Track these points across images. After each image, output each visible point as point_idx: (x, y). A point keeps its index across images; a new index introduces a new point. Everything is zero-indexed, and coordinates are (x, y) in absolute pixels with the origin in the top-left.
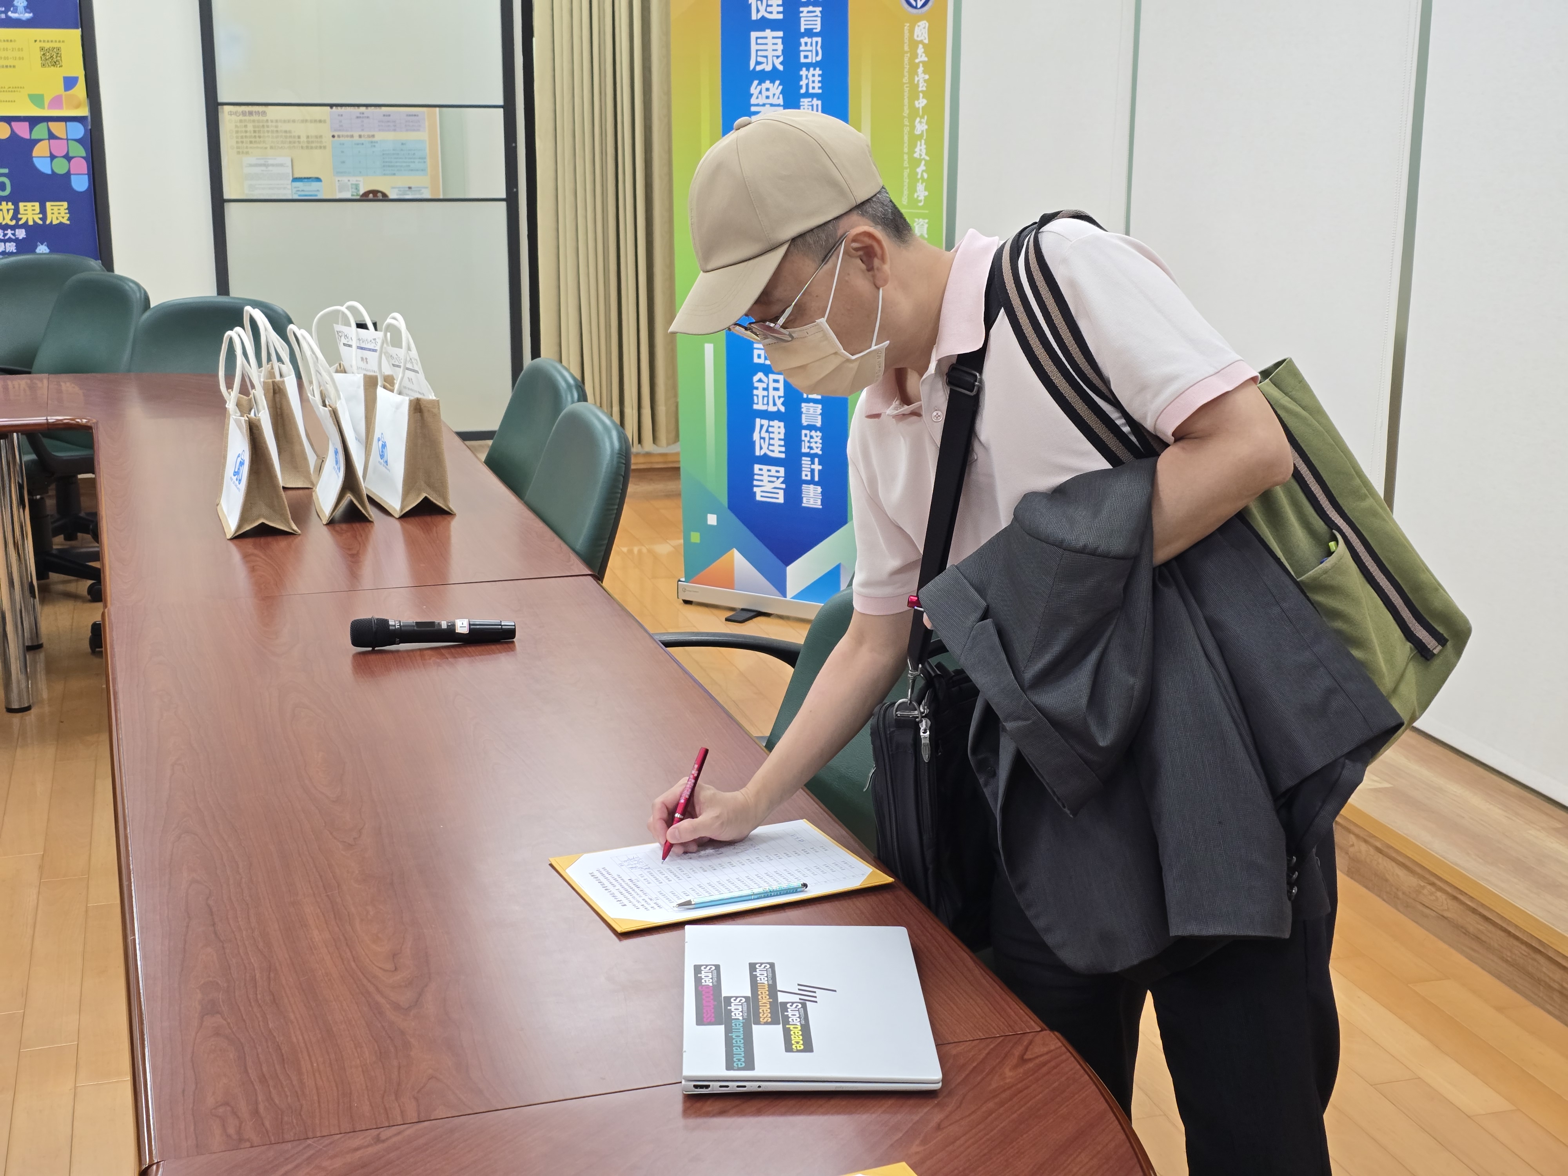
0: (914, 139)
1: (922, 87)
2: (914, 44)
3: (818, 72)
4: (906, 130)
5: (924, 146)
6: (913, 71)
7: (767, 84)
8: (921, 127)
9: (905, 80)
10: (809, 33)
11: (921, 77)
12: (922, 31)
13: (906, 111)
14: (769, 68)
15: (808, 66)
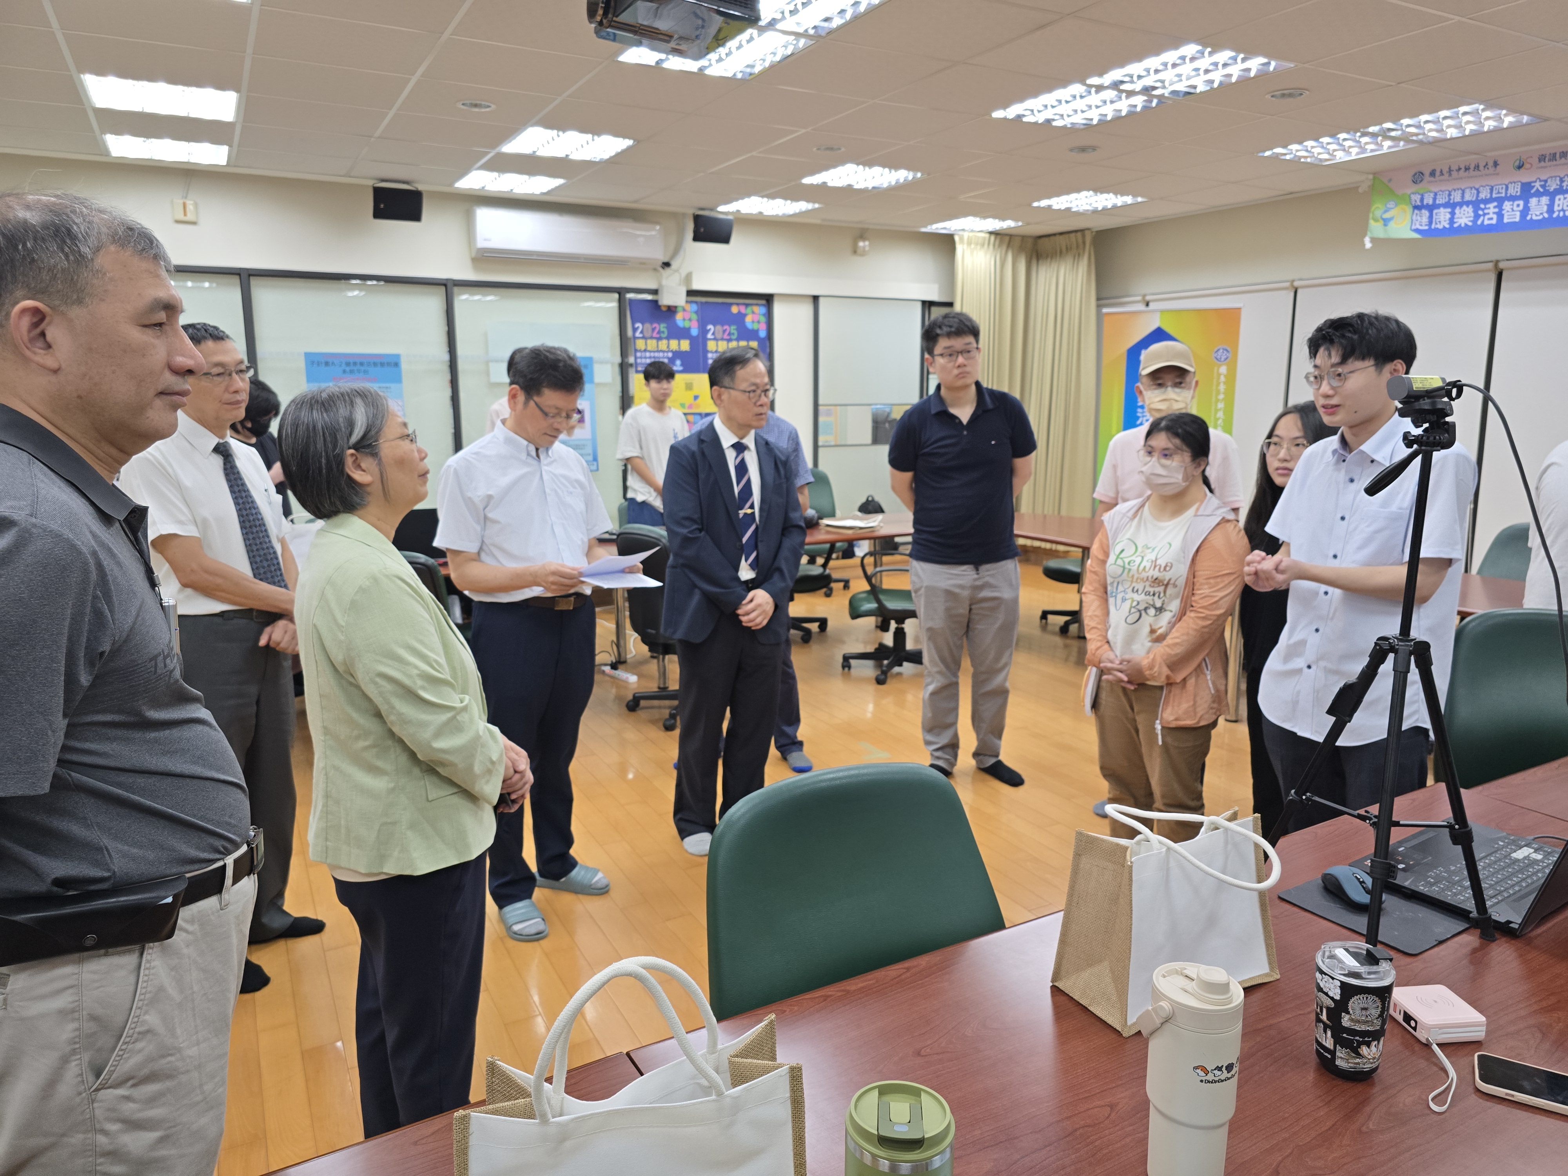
0: (1217, 411)
1: (1222, 390)
2: (1219, 375)
5: (1222, 413)
6: (1218, 384)
8: (1221, 405)
9: (1213, 388)
11: (1222, 387)
12: (1223, 369)
13: (1214, 399)
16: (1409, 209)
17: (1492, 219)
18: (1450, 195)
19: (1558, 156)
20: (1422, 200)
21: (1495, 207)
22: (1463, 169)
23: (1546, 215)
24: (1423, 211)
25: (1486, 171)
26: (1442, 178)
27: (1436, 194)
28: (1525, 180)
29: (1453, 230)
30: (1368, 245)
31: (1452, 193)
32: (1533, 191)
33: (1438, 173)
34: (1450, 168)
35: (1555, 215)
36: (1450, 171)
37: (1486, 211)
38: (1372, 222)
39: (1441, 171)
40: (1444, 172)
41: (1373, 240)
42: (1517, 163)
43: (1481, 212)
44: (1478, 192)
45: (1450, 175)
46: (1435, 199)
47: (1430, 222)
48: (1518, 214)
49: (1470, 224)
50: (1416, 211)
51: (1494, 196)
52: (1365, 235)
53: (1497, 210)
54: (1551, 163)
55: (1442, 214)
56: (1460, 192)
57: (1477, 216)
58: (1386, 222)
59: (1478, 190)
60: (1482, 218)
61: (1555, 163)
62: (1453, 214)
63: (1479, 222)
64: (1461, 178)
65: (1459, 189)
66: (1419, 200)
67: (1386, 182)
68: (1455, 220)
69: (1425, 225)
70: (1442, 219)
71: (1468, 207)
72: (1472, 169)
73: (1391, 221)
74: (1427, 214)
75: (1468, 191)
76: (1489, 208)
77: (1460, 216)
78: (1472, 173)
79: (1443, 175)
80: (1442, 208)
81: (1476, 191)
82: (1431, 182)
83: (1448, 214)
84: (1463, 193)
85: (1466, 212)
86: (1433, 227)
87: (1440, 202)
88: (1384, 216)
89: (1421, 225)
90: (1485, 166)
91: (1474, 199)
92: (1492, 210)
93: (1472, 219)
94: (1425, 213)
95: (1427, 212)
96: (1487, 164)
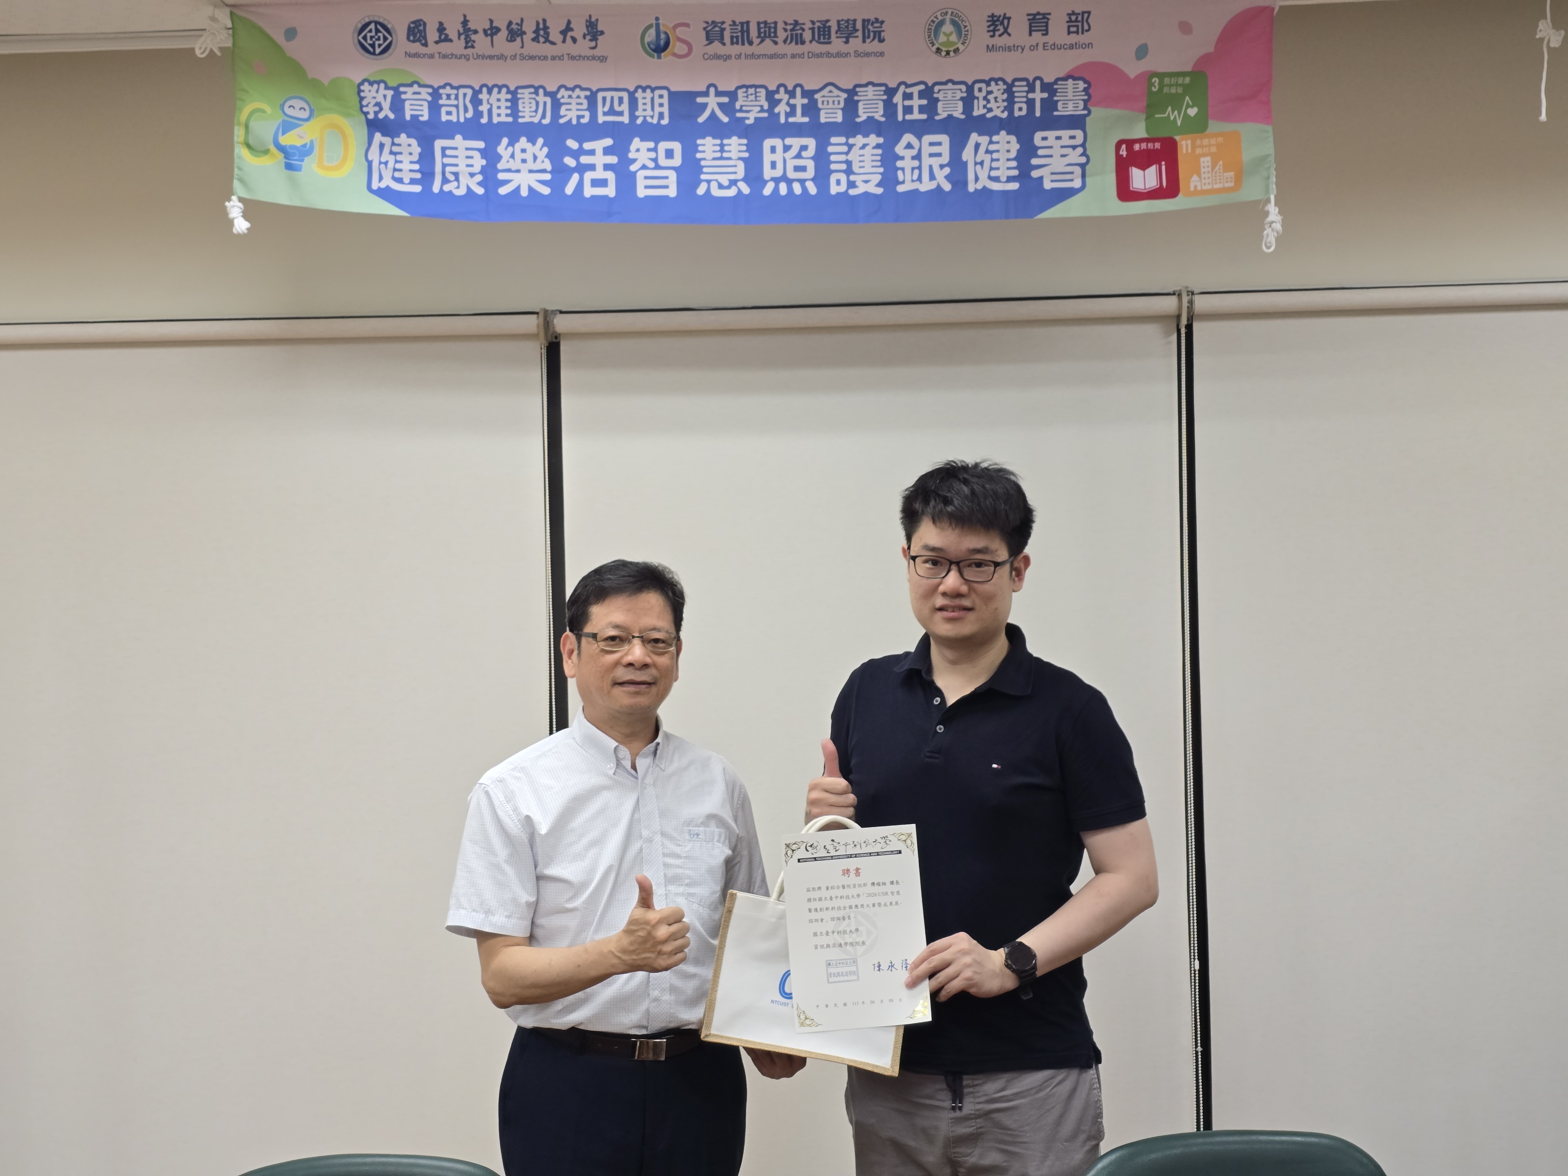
16: (356, 132)
17: (603, 183)
18: (476, 102)
19: (754, 32)
20: (397, 105)
21: (607, 151)
22: (504, 33)
23: (746, 190)
24: (403, 138)
25: (569, 47)
26: (444, 47)
27: (436, 94)
28: (677, 87)
29: (495, 205)
30: (241, 225)
31: (484, 96)
32: (701, 120)
33: (432, 35)
34: (465, 22)
35: (768, 190)
36: (467, 32)
37: (584, 159)
38: (241, 153)
39: (441, 29)
40: (452, 33)
41: (255, 210)
42: (651, 36)
43: (570, 162)
44: (557, 105)
45: (469, 44)
46: (435, 107)
47: (427, 176)
48: (673, 176)
49: (546, 191)
50: (378, 137)
51: (601, 119)
52: (225, 191)
53: (613, 160)
54: (737, 49)
55: (462, 153)
56: (504, 95)
57: (560, 173)
58: (290, 158)
59: (553, 95)
60: (576, 177)
61: (747, 49)
62: (491, 156)
63: (569, 189)
64: (502, 57)
65: (500, 88)
66: (386, 105)
67: (280, 39)
68: (501, 176)
69: (413, 182)
70: (462, 169)
71: (533, 142)
72: (530, 35)
73: (306, 159)
74: (417, 150)
75: (525, 95)
76: (592, 152)
77: (513, 165)
78: (532, 48)
79: (447, 39)
80: (459, 137)
81: (548, 100)
82: (416, 55)
83: (477, 155)
84: (514, 102)
85: (528, 156)
86: (436, 189)
87: (454, 118)
88: (287, 140)
89: (400, 181)
90: (564, 33)
91: (546, 121)
92: (600, 160)
93: (548, 177)
94: (409, 146)
95: (413, 142)
96: (568, 28)
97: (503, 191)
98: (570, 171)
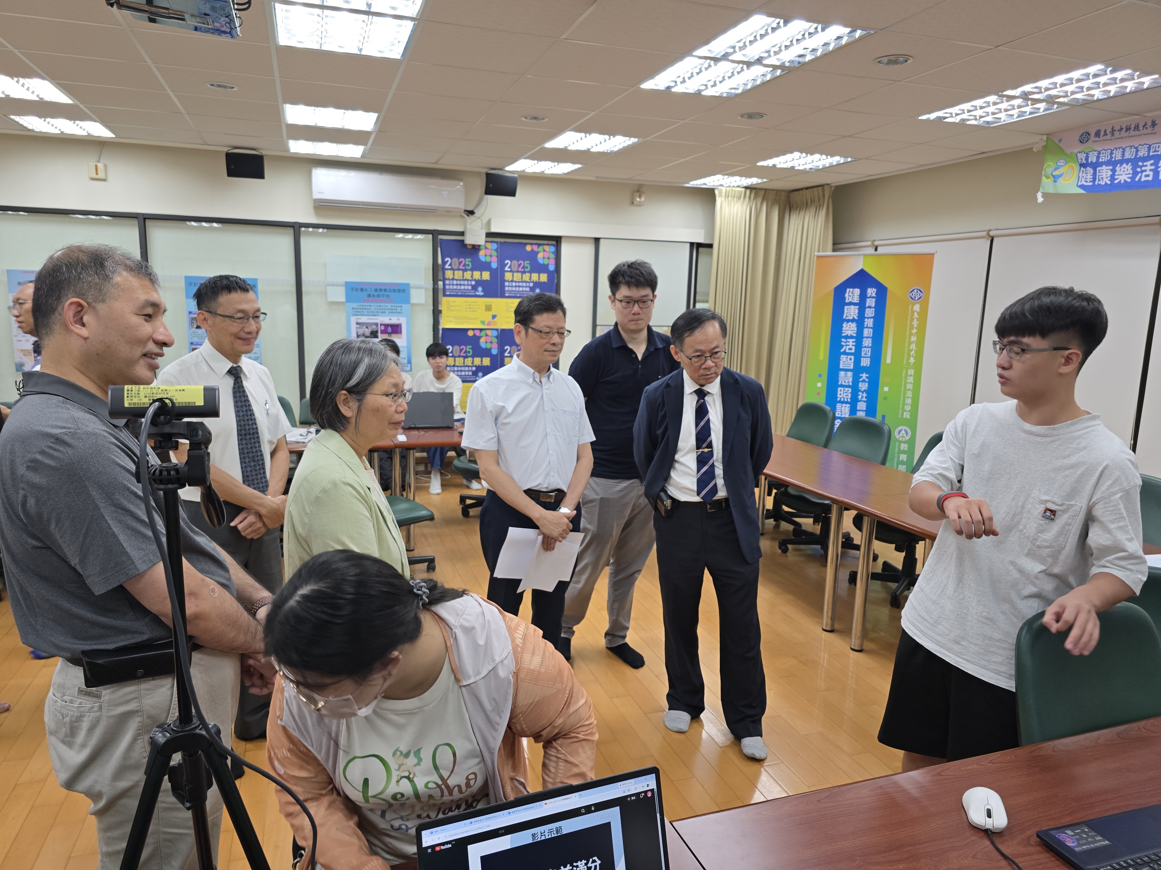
0: (910, 343)
1: (915, 326)
2: (913, 312)
3: (872, 320)
4: (907, 340)
5: (914, 345)
6: (913, 320)
7: (850, 323)
8: (913, 339)
9: (908, 323)
10: (870, 307)
11: (915, 323)
12: (917, 308)
13: (908, 333)
14: (851, 318)
15: (868, 318)
16: (1076, 167)
17: (1148, 176)
18: (1112, 153)
20: (1087, 159)
21: (1151, 165)
22: (1124, 129)
24: (1088, 168)
25: (1145, 131)
26: (1105, 138)
27: (1099, 153)
29: (1113, 186)
30: (1040, 199)
31: (1114, 152)
33: (1102, 133)
34: (1113, 128)
36: (1113, 131)
37: (1143, 168)
38: (1044, 178)
39: (1105, 131)
40: (1108, 132)
41: (1044, 195)
43: (1139, 170)
44: (1137, 151)
45: (1113, 135)
46: (1098, 157)
47: (1094, 179)
49: (1129, 180)
50: (1082, 169)
51: (1151, 154)
52: (1038, 190)
53: (1153, 167)
55: (1105, 171)
56: (1121, 150)
57: (1135, 173)
58: (1056, 178)
59: (1136, 148)
60: (1140, 175)
62: (1114, 171)
63: (1137, 179)
64: (1122, 138)
65: (1120, 148)
66: (1084, 159)
67: (1057, 142)
68: (1116, 177)
69: (1090, 182)
70: (1104, 176)
71: (1127, 164)
72: (1133, 129)
73: (1060, 179)
74: (1092, 171)
75: (1128, 149)
76: (1146, 166)
77: (1120, 173)
78: (1132, 133)
79: (1107, 135)
80: (1104, 166)
81: (1135, 150)
82: (1096, 141)
83: (1109, 171)
84: (1124, 152)
85: (1125, 170)
86: (1096, 183)
87: (1103, 160)
88: (1054, 173)
89: (1086, 182)
90: (1144, 126)
91: (1133, 157)
92: (1149, 168)
93: (1130, 176)
94: (1090, 170)
95: (1091, 169)
96: (1146, 125)
97: (1116, 182)
98: (1139, 172)
